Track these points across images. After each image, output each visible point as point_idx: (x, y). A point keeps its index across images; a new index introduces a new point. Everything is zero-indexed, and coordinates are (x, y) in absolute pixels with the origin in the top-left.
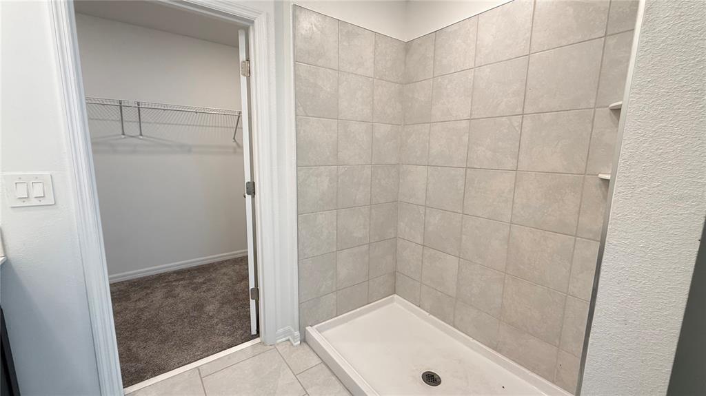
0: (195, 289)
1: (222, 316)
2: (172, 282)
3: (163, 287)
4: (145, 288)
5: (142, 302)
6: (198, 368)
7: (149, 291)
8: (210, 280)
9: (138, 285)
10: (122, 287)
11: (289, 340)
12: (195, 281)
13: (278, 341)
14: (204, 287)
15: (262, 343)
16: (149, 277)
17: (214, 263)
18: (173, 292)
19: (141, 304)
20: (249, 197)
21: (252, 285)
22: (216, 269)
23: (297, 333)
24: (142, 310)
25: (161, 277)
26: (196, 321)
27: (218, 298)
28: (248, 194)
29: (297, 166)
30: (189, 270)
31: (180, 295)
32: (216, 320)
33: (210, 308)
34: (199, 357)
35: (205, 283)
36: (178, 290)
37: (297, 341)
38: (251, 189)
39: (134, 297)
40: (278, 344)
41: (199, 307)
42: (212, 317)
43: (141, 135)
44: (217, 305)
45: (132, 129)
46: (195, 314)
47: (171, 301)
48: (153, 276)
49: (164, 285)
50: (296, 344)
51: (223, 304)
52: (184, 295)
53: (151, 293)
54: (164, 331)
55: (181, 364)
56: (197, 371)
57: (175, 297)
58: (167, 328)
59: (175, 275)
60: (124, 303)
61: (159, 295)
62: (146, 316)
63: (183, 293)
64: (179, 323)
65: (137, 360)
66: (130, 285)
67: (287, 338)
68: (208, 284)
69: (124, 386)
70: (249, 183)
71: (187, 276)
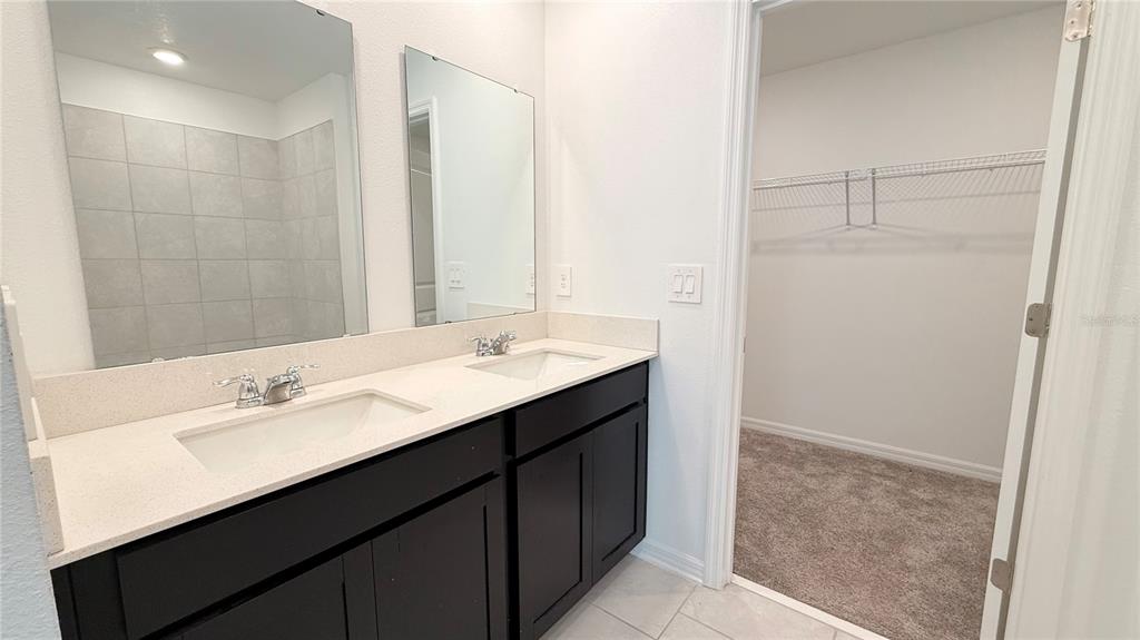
0: (905, 505)
1: (932, 581)
2: (872, 474)
3: (855, 474)
4: (830, 464)
5: (814, 480)
6: (836, 630)
7: (832, 471)
8: (944, 505)
9: (822, 456)
10: (802, 449)
12: (912, 491)
14: (924, 511)
16: (844, 451)
17: (970, 479)
18: (866, 491)
19: (812, 484)
20: (1029, 344)
21: (999, 551)
22: (971, 493)
24: (808, 491)
25: (859, 459)
26: (875, 557)
27: (943, 544)
28: (1031, 332)
30: (911, 470)
31: (873, 502)
32: (913, 580)
33: (916, 554)
34: (846, 615)
35: (931, 505)
36: (875, 491)
38: (1043, 323)
39: (809, 468)
41: (895, 539)
42: (909, 569)
43: (874, 223)
44: (932, 556)
45: (861, 214)
46: (881, 545)
47: (854, 501)
48: (849, 451)
49: (857, 472)
51: (946, 561)
52: (880, 504)
53: (834, 475)
54: (819, 538)
55: (813, 602)
56: (833, 634)
57: (863, 499)
58: (825, 538)
59: (884, 466)
60: (793, 471)
61: (842, 483)
62: (809, 501)
63: (881, 499)
64: (846, 541)
66: (814, 450)
68: (937, 509)
69: (735, 570)
70: (1035, 307)
71: (904, 477)
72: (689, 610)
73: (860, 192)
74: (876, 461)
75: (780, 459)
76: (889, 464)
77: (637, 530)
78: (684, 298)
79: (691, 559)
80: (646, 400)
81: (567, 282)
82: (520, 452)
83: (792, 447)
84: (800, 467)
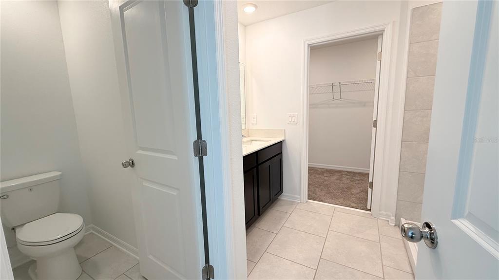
0: (352, 181)
2: (343, 175)
4: (331, 173)
6: (335, 207)
7: (332, 175)
8: (363, 180)
10: (323, 170)
11: (388, 221)
12: (354, 178)
13: (380, 218)
14: (357, 182)
15: (371, 215)
18: (341, 179)
19: (326, 178)
20: (374, 129)
21: (370, 180)
23: (394, 218)
24: (325, 180)
25: (340, 171)
26: (344, 192)
27: (362, 188)
28: (374, 127)
29: (405, 110)
31: (344, 181)
33: (354, 191)
36: (344, 179)
37: (393, 223)
38: (375, 124)
39: (325, 175)
40: (380, 219)
41: (349, 188)
42: (352, 194)
43: (341, 98)
45: (337, 96)
46: (346, 190)
47: (339, 181)
49: (339, 174)
50: (392, 224)
54: (329, 190)
58: (331, 190)
60: (321, 176)
61: (334, 178)
62: (326, 182)
63: (346, 180)
64: (337, 190)
65: (316, 194)
67: (388, 219)
68: (361, 181)
69: (308, 199)
70: (375, 120)
71: (352, 175)
72: (298, 207)
73: (336, 89)
74: (344, 171)
75: (316, 173)
76: (348, 172)
77: (281, 190)
78: (292, 122)
79: (297, 196)
80: (282, 152)
81: (255, 120)
82: (259, 163)
83: (319, 170)
84: (323, 175)
